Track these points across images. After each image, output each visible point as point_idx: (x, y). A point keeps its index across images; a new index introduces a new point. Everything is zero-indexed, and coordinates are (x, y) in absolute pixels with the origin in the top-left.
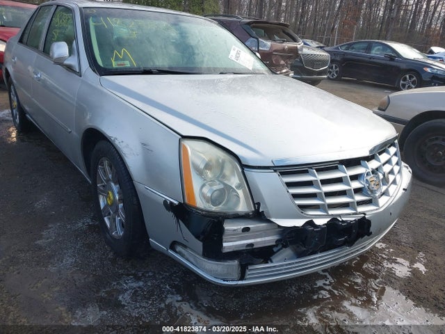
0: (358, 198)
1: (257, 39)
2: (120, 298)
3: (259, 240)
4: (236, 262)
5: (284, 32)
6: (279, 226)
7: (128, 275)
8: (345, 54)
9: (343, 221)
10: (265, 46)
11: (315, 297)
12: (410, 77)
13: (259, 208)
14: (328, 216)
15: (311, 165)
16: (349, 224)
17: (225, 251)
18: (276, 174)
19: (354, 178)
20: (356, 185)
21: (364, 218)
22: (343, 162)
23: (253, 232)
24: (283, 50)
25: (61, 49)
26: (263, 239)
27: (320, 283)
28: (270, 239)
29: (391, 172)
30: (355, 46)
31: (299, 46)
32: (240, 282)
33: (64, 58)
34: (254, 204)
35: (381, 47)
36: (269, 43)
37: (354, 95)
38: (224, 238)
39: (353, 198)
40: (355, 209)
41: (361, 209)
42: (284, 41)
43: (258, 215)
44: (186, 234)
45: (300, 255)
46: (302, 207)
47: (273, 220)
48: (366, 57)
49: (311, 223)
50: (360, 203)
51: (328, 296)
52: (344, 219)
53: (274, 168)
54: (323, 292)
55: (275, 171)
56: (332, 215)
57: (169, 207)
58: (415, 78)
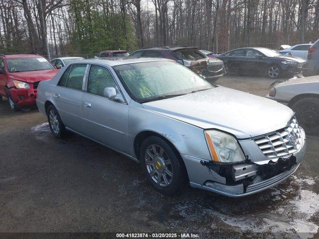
0: (288, 147)
1: (182, 60)
2: (181, 214)
3: (249, 173)
4: (242, 185)
5: (195, 52)
6: (258, 165)
7: (177, 204)
8: (230, 58)
9: (284, 159)
10: (187, 63)
11: (274, 200)
12: (274, 68)
13: (248, 158)
14: (277, 157)
15: (265, 135)
16: (287, 159)
17: (236, 180)
18: (253, 141)
19: (284, 137)
20: (285, 141)
21: (292, 156)
22: (278, 131)
23: (248, 169)
24: (198, 64)
25: (112, 91)
26: (251, 172)
27: (273, 194)
28: (252, 173)
29: (297, 132)
30: (235, 52)
31: (207, 60)
32: (244, 194)
33: (115, 96)
34: (245, 156)
35: (251, 51)
36: (189, 62)
37: (242, 84)
38: (236, 174)
39: (286, 147)
40: (288, 152)
41: (290, 152)
42: (198, 59)
43: (248, 161)
44: (215, 175)
45: (264, 179)
46: (266, 154)
47: (255, 162)
48: (244, 58)
49: (271, 162)
50: (290, 149)
51: (280, 199)
52: (284, 158)
53: (251, 138)
54: (277, 197)
55: (252, 140)
56: (279, 157)
57: (204, 164)
58: (277, 69)
